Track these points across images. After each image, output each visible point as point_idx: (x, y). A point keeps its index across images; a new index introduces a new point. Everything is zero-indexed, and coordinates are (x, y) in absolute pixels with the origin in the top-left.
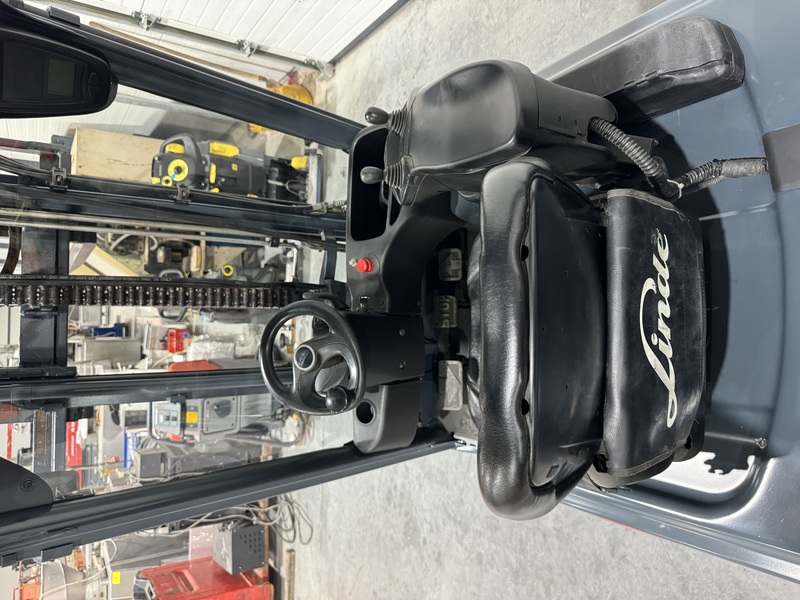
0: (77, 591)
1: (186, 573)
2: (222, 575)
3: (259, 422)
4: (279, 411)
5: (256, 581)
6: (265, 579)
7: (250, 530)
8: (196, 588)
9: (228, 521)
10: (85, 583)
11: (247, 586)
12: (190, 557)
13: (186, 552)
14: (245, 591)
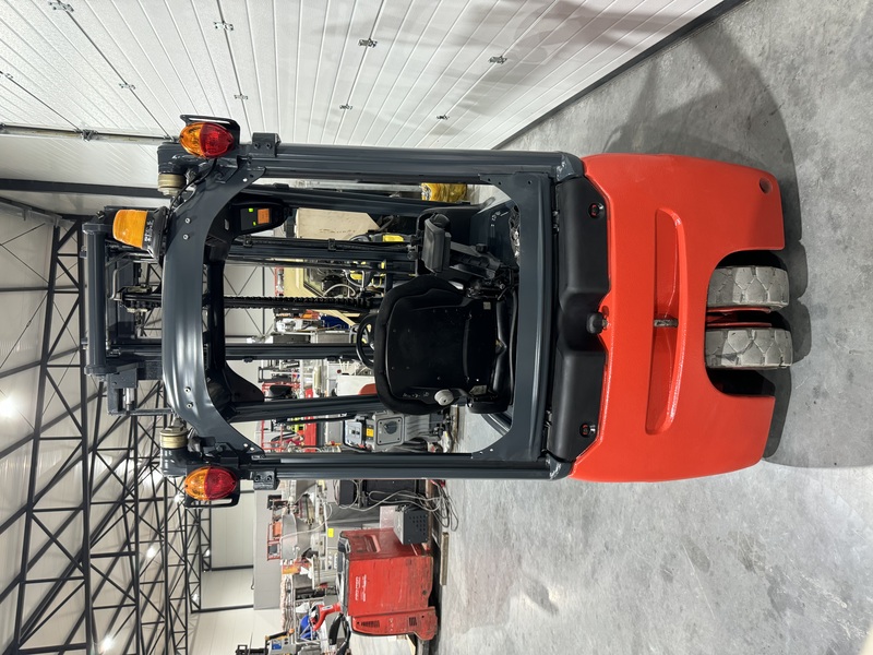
0: (305, 538)
1: (374, 538)
2: (397, 543)
3: (420, 436)
4: (436, 429)
5: (421, 551)
6: (428, 552)
7: (418, 513)
8: (378, 550)
9: (402, 504)
10: (310, 533)
11: (414, 554)
12: (380, 526)
13: (378, 521)
14: (412, 558)
